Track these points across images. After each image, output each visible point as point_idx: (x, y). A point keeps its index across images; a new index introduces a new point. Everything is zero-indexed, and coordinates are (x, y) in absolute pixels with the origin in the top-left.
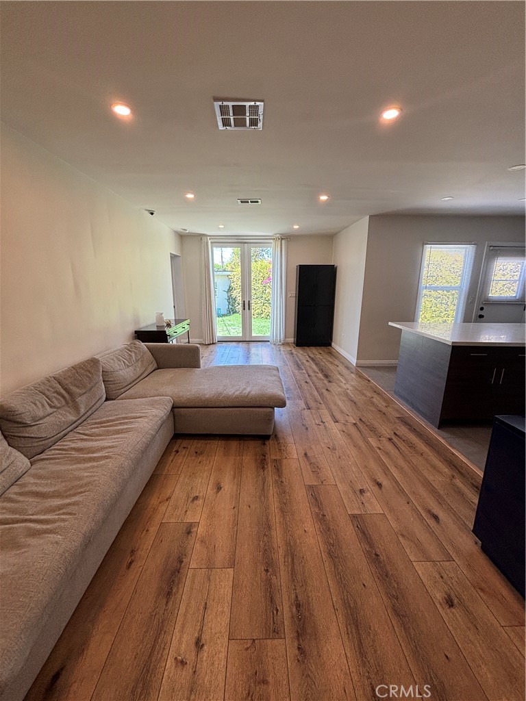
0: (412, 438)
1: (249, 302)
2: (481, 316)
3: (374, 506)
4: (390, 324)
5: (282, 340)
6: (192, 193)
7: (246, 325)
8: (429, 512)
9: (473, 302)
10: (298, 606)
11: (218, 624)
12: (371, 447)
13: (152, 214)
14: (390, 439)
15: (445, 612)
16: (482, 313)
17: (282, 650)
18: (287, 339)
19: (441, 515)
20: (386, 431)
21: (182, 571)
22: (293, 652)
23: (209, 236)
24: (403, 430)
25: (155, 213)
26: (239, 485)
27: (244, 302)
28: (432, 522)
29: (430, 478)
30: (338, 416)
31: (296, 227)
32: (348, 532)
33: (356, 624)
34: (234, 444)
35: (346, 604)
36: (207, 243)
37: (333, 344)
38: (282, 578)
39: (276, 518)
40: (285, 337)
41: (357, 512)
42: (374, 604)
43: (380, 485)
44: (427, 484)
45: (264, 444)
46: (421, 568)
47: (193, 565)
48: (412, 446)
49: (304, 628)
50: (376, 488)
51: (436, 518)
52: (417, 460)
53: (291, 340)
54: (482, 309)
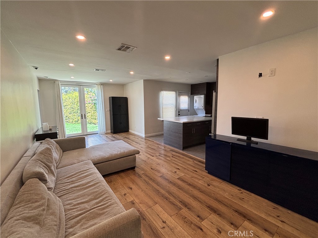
0: (177, 154)
1: (85, 114)
2: (179, 114)
3: (181, 175)
4: (158, 119)
5: (105, 131)
8: (194, 170)
9: (177, 110)
10: (181, 202)
11: (165, 216)
12: (169, 160)
13: (36, 69)
14: (172, 157)
15: (209, 187)
16: (179, 113)
17: (185, 211)
19: (196, 170)
20: (169, 154)
21: (142, 212)
22: (187, 210)
23: (59, 81)
24: (174, 153)
25: (38, 69)
26: (137, 184)
27: (82, 114)
28: (195, 172)
29: (189, 163)
30: (153, 155)
31: (111, 81)
32: (180, 183)
33: (195, 198)
35: (191, 196)
36: (59, 84)
37: (130, 131)
38: (172, 199)
39: (158, 188)
40: (106, 131)
41: (178, 177)
42: (196, 193)
43: (179, 169)
44: (189, 164)
45: (134, 170)
46: (200, 182)
47: (144, 209)
48: (179, 157)
49: (186, 205)
50: (178, 170)
51: (196, 171)
52: (182, 160)
53: (110, 131)
54: (179, 112)
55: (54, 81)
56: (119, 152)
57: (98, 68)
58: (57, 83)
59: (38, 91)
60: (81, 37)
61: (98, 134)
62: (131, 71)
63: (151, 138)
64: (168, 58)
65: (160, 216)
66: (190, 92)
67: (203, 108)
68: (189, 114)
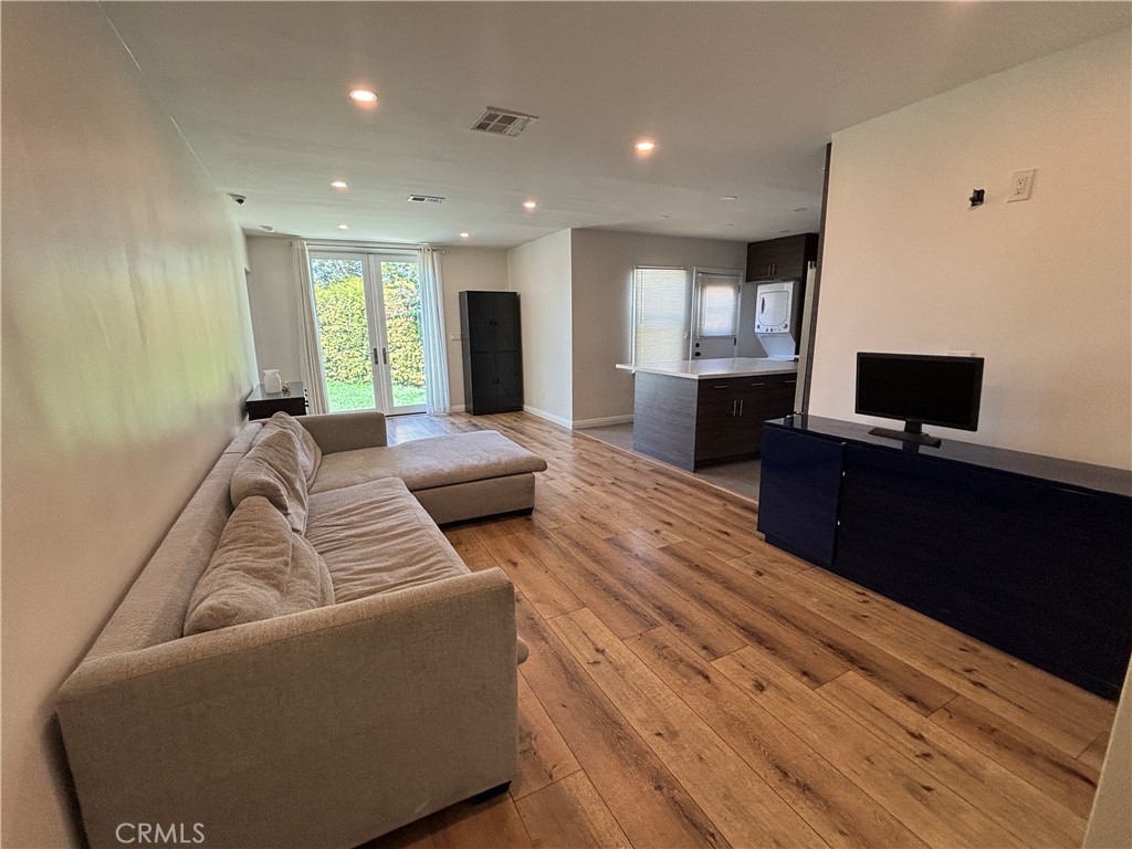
0: (673, 483)
1: (384, 349)
2: (698, 354)
3: (676, 539)
4: (618, 366)
5: (448, 408)
6: (341, 181)
7: (382, 387)
8: (720, 531)
9: (688, 338)
10: (659, 608)
11: (605, 637)
12: (642, 498)
13: (241, 201)
14: (656, 489)
15: (760, 579)
16: (697, 350)
17: (665, 632)
18: (453, 407)
19: (729, 530)
20: (647, 482)
22: (673, 628)
23: (306, 239)
24: (662, 480)
25: (245, 201)
26: (532, 554)
27: (375, 350)
28: (725, 537)
29: (708, 509)
30: (592, 480)
31: (465, 235)
32: (666, 560)
33: (705, 602)
34: (493, 527)
35: (693, 596)
36: (303, 251)
37: (526, 407)
38: (635, 600)
39: (594, 567)
40: (451, 405)
41: (662, 546)
42: (713, 590)
43: (669, 524)
44: (708, 514)
45: (529, 519)
46: (732, 563)
47: (546, 617)
48: (678, 490)
49: (671, 617)
50: (668, 526)
51: (726, 533)
52: (689, 500)
53: (462, 407)
54: (698, 345)
55: (289, 241)
56: (483, 462)
57: (420, 193)
58: (297, 245)
59: (247, 273)
60: (364, 96)
61: (425, 416)
62: (526, 200)
63: (595, 432)
64: (645, 147)
65: (589, 635)
66: (743, 274)
67: (788, 330)
68: (736, 353)
